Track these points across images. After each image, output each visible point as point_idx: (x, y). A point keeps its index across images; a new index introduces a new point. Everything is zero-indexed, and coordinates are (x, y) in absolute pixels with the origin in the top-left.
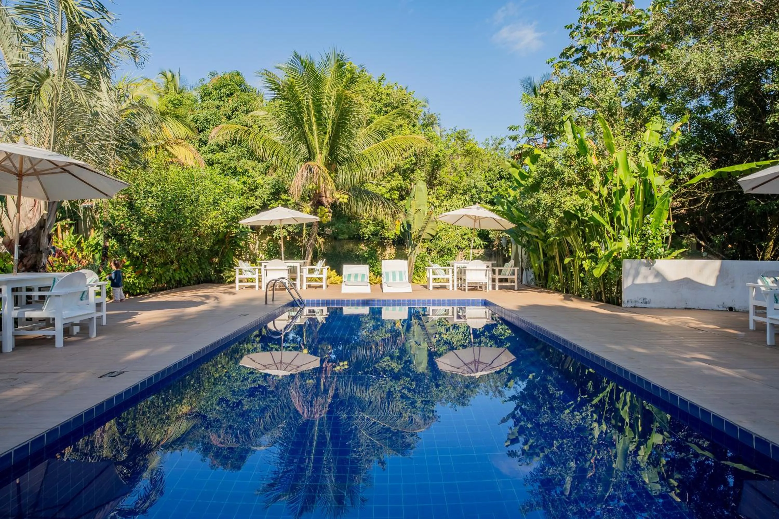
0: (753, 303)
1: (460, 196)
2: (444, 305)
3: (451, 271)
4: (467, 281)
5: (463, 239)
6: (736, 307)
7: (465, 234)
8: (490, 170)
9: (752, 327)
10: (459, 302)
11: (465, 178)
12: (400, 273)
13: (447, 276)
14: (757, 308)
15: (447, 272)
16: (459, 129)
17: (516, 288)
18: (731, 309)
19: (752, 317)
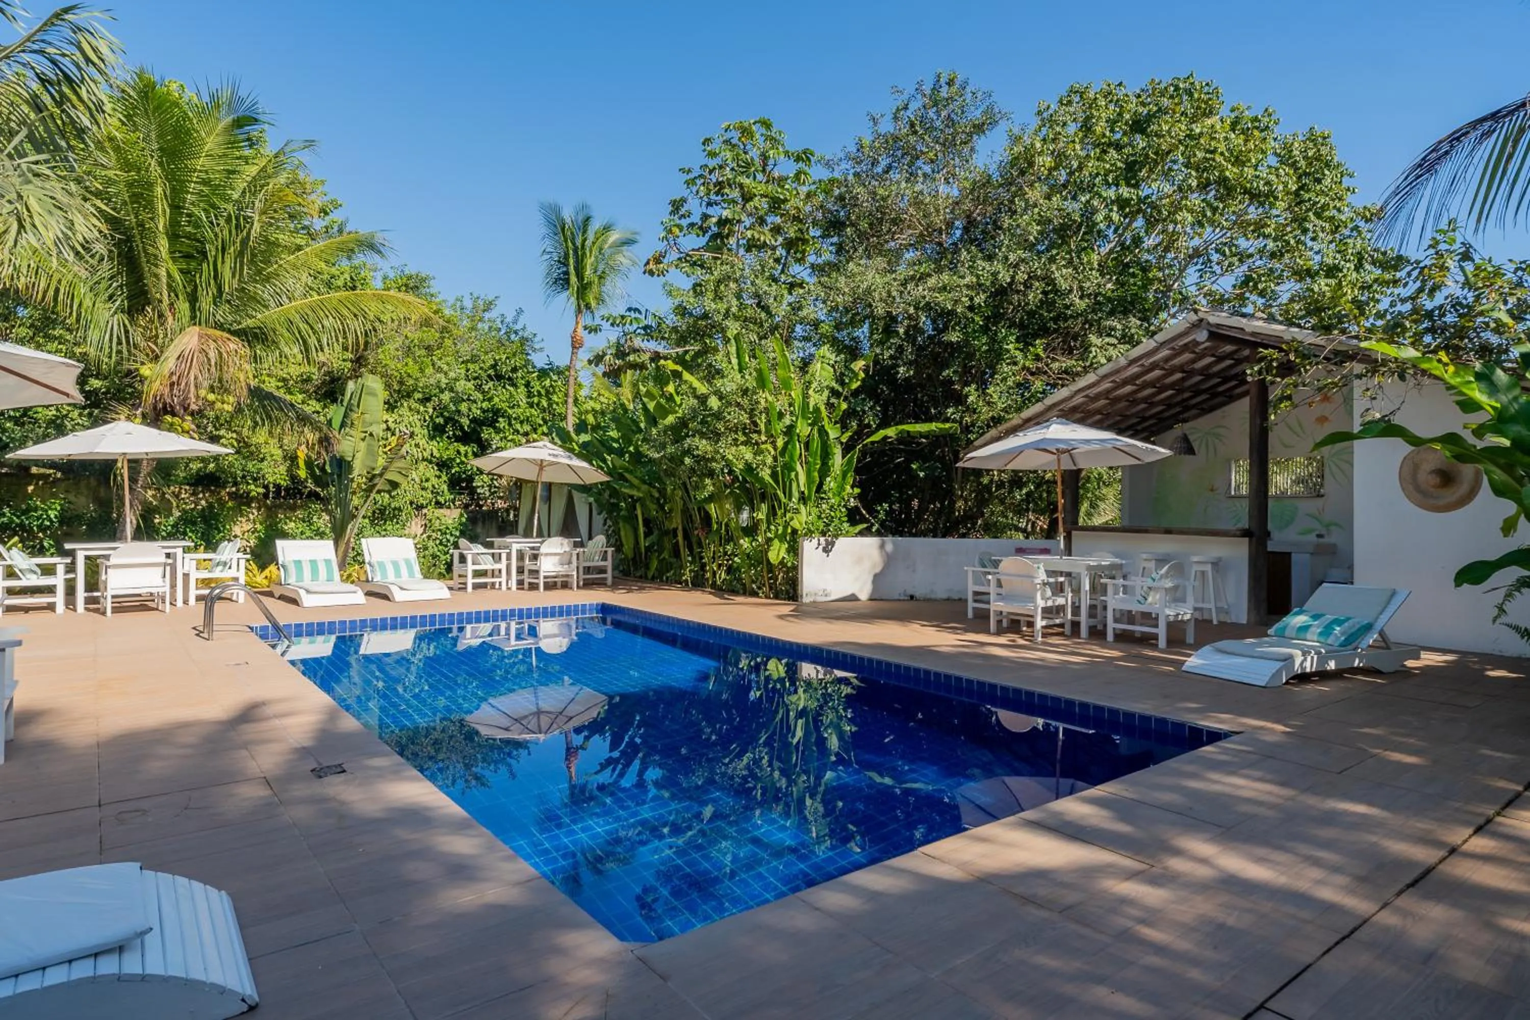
0: (972, 587)
1: (415, 405)
2: (487, 620)
3: (504, 556)
4: (542, 574)
5: (423, 489)
6: (917, 594)
7: (427, 480)
8: (474, 359)
9: (970, 614)
10: (521, 614)
11: (429, 370)
12: (407, 562)
13: (497, 566)
14: (976, 593)
15: (497, 557)
16: (410, 270)
17: (609, 582)
18: (912, 597)
19: (971, 605)
